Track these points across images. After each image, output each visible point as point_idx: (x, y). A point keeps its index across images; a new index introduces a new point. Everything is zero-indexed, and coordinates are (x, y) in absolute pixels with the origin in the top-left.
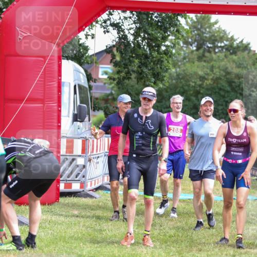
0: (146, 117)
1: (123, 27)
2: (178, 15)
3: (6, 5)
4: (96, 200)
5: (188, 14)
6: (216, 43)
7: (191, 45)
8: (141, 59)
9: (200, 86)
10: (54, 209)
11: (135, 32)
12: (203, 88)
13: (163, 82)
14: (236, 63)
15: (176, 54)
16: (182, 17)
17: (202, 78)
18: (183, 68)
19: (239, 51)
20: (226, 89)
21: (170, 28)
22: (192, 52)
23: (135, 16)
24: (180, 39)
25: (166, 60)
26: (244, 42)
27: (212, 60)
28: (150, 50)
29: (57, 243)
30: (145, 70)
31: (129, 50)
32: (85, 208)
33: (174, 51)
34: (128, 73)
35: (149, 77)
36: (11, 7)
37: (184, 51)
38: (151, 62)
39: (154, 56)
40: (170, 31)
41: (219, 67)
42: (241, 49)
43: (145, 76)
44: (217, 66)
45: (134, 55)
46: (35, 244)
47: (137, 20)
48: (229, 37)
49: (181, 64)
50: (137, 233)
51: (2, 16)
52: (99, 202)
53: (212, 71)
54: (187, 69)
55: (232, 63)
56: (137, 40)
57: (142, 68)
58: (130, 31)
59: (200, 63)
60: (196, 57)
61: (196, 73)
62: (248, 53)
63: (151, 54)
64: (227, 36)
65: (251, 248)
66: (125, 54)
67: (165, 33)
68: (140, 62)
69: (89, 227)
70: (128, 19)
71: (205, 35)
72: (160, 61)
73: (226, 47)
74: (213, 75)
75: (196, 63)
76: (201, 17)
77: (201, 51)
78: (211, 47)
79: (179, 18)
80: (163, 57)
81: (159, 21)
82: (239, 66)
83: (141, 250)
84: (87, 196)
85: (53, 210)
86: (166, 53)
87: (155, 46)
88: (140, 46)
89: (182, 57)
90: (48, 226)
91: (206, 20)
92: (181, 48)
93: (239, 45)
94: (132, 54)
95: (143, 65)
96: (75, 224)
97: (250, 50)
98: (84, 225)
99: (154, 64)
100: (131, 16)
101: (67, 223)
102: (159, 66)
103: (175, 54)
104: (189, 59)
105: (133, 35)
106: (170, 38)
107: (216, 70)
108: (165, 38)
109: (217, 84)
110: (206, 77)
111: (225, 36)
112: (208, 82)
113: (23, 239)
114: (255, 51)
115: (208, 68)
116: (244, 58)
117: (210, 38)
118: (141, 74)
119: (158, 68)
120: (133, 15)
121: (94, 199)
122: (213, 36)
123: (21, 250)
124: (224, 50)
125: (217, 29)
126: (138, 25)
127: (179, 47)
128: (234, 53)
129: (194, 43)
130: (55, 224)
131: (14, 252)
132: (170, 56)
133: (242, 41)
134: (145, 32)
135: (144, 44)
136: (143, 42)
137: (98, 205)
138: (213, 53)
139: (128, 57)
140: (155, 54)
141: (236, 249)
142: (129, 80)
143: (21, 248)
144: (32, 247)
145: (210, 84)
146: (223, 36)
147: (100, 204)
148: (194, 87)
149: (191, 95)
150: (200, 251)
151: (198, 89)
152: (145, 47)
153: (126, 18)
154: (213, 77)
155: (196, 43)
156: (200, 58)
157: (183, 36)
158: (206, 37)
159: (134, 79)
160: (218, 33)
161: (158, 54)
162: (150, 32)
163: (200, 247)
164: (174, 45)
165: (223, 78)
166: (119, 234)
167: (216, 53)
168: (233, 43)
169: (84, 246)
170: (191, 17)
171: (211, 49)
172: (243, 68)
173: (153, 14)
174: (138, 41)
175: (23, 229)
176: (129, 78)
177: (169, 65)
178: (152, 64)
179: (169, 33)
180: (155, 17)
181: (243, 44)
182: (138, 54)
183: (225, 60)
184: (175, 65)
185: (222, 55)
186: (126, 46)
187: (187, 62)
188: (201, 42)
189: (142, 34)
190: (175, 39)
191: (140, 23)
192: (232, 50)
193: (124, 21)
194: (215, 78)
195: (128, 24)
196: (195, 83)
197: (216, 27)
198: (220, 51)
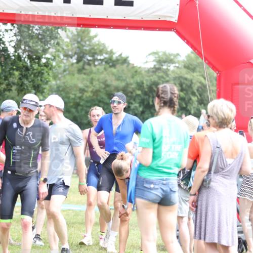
0: (27, 128)
1: (3, 39)
2: (59, 28)
5: (68, 28)
6: (96, 56)
7: (72, 58)
8: (21, 71)
9: (80, 98)
11: (16, 44)
12: (83, 100)
13: (44, 94)
14: (115, 76)
15: (57, 67)
16: (63, 30)
17: (82, 91)
18: (63, 80)
19: (118, 64)
20: (105, 101)
21: (50, 41)
22: (73, 64)
23: (16, 29)
24: (60, 52)
25: (47, 72)
26: (124, 56)
27: (91, 72)
28: (30, 62)
30: (26, 82)
31: (10, 62)
33: (54, 64)
34: (8, 85)
35: (30, 89)
37: (64, 63)
38: (32, 74)
39: (35, 68)
40: (50, 44)
41: (98, 80)
42: (120, 62)
43: (26, 88)
44: (97, 78)
45: (15, 67)
47: (18, 32)
48: (109, 50)
49: (62, 77)
53: (92, 83)
54: (67, 81)
55: (111, 76)
56: (18, 52)
57: (23, 80)
58: (11, 43)
59: (80, 75)
60: (76, 69)
61: (76, 86)
62: (127, 66)
63: (31, 66)
64: (107, 49)
66: (5, 67)
67: (45, 45)
68: (21, 74)
70: (9, 31)
71: (85, 48)
72: (40, 73)
73: (106, 60)
74: (93, 88)
75: (77, 75)
76: (81, 30)
77: (81, 64)
78: (90, 60)
79: (60, 31)
80: (43, 70)
81: (39, 34)
82: (118, 79)
86: (46, 65)
87: (36, 59)
88: (21, 58)
89: (62, 69)
91: (86, 33)
92: (61, 61)
93: (119, 58)
94: (13, 66)
95: (23, 76)
97: (129, 64)
99: (34, 76)
100: (12, 28)
102: (39, 78)
103: (55, 67)
104: (69, 71)
105: (14, 47)
106: (51, 50)
107: (95, 83)
108: (45, 51)
109: (97, 96)
110: (86, 89)
111: (105, 49)
112: (88, 94)
114: (133, 64)
115: (87, 81)
116: (123, 70)
117: (90, 51)
118: (21, 86)
119: (38, 80)
120: (14, 27)
122: (93, 49)
124: (104, 63)
125: (97, 43)
126: (19, 38)
127: (60, 59)
128: (114, 66)
129: (74, 55)
132: (50, 69)
133: (121, 55)
134: (26, 44)
135: (24, 56)
136: (23, 54)
138: (92, 65)
139: (8, 69)
140: (36, 66)
142: (9, 92)
145: (90, 96)
146: (103, 49)
148: (74, 99)
149: (71, 107)
151: (78, 101)
152: (26, 60)
153: (7, 31)
154: (93, 89)
155: (76, 56)
156: (80, 71)
157: (63, 49)
158: (86, 50)
159: (14, 91)
160: (98, 46)
161: (39, 66)
162: (31, 44)
164: (55, 57)
165: (102, 90)
167: (95, 66)
168: (112, 56)
170: (71, 30)
171: (91, 62)
172: (122, 80)
173: (33, 27)
174: (18, 54)
176: (10, 90)
177: (50, 77)
178: (32, 76)
179: (49, 46)
180: (36, 30)
181: (122, 57)
182: (18, 66)
183: (105, 73)
184: (55, 77)
185: (101, 68)
186: (6, 59)
187: (67, 74)
188: (81, 55)
189: (23, 47)
190: (55, 52)
191: (21, 36)
192: (112, 63)
193: (4, 33)
194: (94, 90)
195: (9, 36)
196: (75, 95)
197: (95, 40)
198: (99, 64)
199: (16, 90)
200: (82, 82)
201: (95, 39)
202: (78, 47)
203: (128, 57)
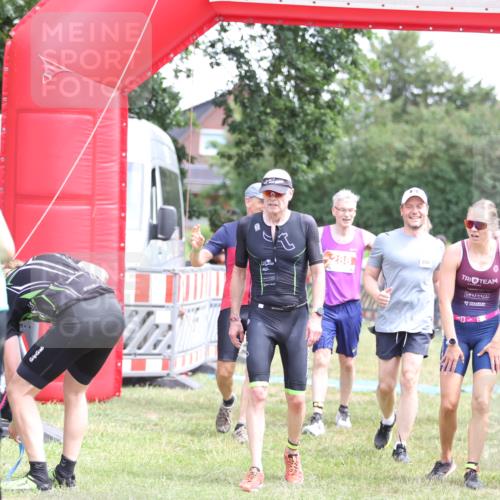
1: (246, 55)
2: (356, 31)
3: (20, 11)
4: (193, 392)
5: (374, 31)
6: (429, 87)
7: (381, 90)
8: (282, 118)
9: (397, 170)
10: (111, 409)
11: (273, 65)
12: (403, 174)
13: (326, 163)
14: (468, 126)
15: (352, 109)
16: (363, 35)
17: (402, 156)
18: (364, 135)
19: (473, 101)
20: (447, 176)
21: (339, 57)
22: (382, 104)
23: (271, 34)
24: (358, 79)
25: (332, 119)
26: (485, 85)
27: (420, 119)
28: (300, 99)
29: (116, 476)
30: (291, 139)
31: (259, 100)
32: (172, 409)
33: (346, 103)
34: (257, 144)
35: (298, 152)
36: (30, 17)
37: (365, 101)
38: (303, 122)
39: (309, 112)
40: (339, 64)
41: (434, 134)
42: (478, 98)
43: (290, 150)
44: (430, 132)
45: (268, 110)
46: (73, 478)
47: (277, 41)
48: (455, 74)
49: (361, 128)
50: (272, 456)
51: (12, 33)
52: (199, 397)
53: (420, 140)
54: (371, 138)
55: (459, 126)
56: (275, 80)
57: (285, 136)
58: (261, 63)
59: (396, 126)
60: (390, 113)
61: (389, 146)
62: (492, 106)
63: (301, 107)
64: (451, 73)
65: (496, 488)
66: (252, 109)
67: (329, 66)
68: (281, 124)
69: (179, 446)
70: (258, 39)
71: (407, 71)
72: (319, 122)
73: (449, 94)
74: (422, 149)
75: (391, 126)
76: (400, 36)
77: (400, 102)
78: (418, 95)
79: (357, 37)
80: (324, 115)
81: (317, 44)
82: (474, 131)
83: (282, 490)
84: (175, 384)
85: (108, 412)
86: (331, 106)
87: (310, 93)
88: (281, 92)
89: (362, 113)
90: (99, 443)
91: (410, 41)
92: (361, 98)
93: (475, 90)
94: (266, 108)
95: (286, 128)
96: (151, 440)
97: (494, 101)
98: (170, 442)
99: (308, 127)
100: (264, 33)
101: (137, 437)
102: (317, 131)
103: (348, 108)
104: (376, 117)
105: (268, 70)
106: (339, 76)
107: (427, 140)
108: (328, 78)
109: (431, 166)
110: (409, 152)
111: (447, 74)
112: (413, 163)
113: (51, 468)
115: (412, 136)
116: (483, 115)
117: (417, 76)
118: (282, 146)
119: (314, 135)
120: (268, 31)
121: (189, 390)
122: (424, 72)
123: (46, 489)
124: (445, 101)
125: (432, 60)
126: (277, 52)
127: (357, 94)
128: (465, 106)
129: (386, 87)
130: (113, 440)
131: (31, 493)
132: (339, 113)
133: (479, 83)
134: (291, 65)
135: (288, 88)
136: (285, 83)
137: (197, 403)
138: (422, 106)
139: (257, 114)
140: (310, 108)
141: (465, 490)
142: (258, 160)
143: (46, 486)
144: (68, 485)
145: (417, 167)
146: (443, 74)
147: (201, 400)
148: (385, 172)
149: (380, 188)
150: (396, 492)
151: (393, 176)
152: (291, 95)
153: (253, 38)
154: (423, 153)
155: (390, 88)
156: (397, 116)
157: (364, 73)
158: (409, 75)
159: (267, 157)
160: (433, 68)
161: (316, 107)
162: (300, 64)
163: (395, 484)
164: (348, 90)
165: (441, 155)
166: (237, 460)
167: (427, 106)
168: (462, 86)
169: (169, 482)
170: (379, 35)
171: (419, 99)
172: (481, 134)
173: (305, 30)
174: (276, 83)
175: (49, 448)
176: (259, 155)
177: (337, 130)
178: (304, 127)
179: (336, 67)
180: (311, 35)
181: (481, 89)
182: (277, 107)
183: (447, 120)
184: (348, 130)
185: (440, 111)
186: (252, 92)
187: (372, 123)
188: (400, 84)
189: (285, 70)
190: (349, 80)
191: (281, 48)
192: (461, 100)
193: (249, 43)
194: (426, 155)
195: (258, 49)
196: (388, 164)
197: (428, 56)
198: (436, 103)
199: (271, 155)
200: (401, 140)
201: (427, 52)
202: (395, 70)
203: (493, 89)
